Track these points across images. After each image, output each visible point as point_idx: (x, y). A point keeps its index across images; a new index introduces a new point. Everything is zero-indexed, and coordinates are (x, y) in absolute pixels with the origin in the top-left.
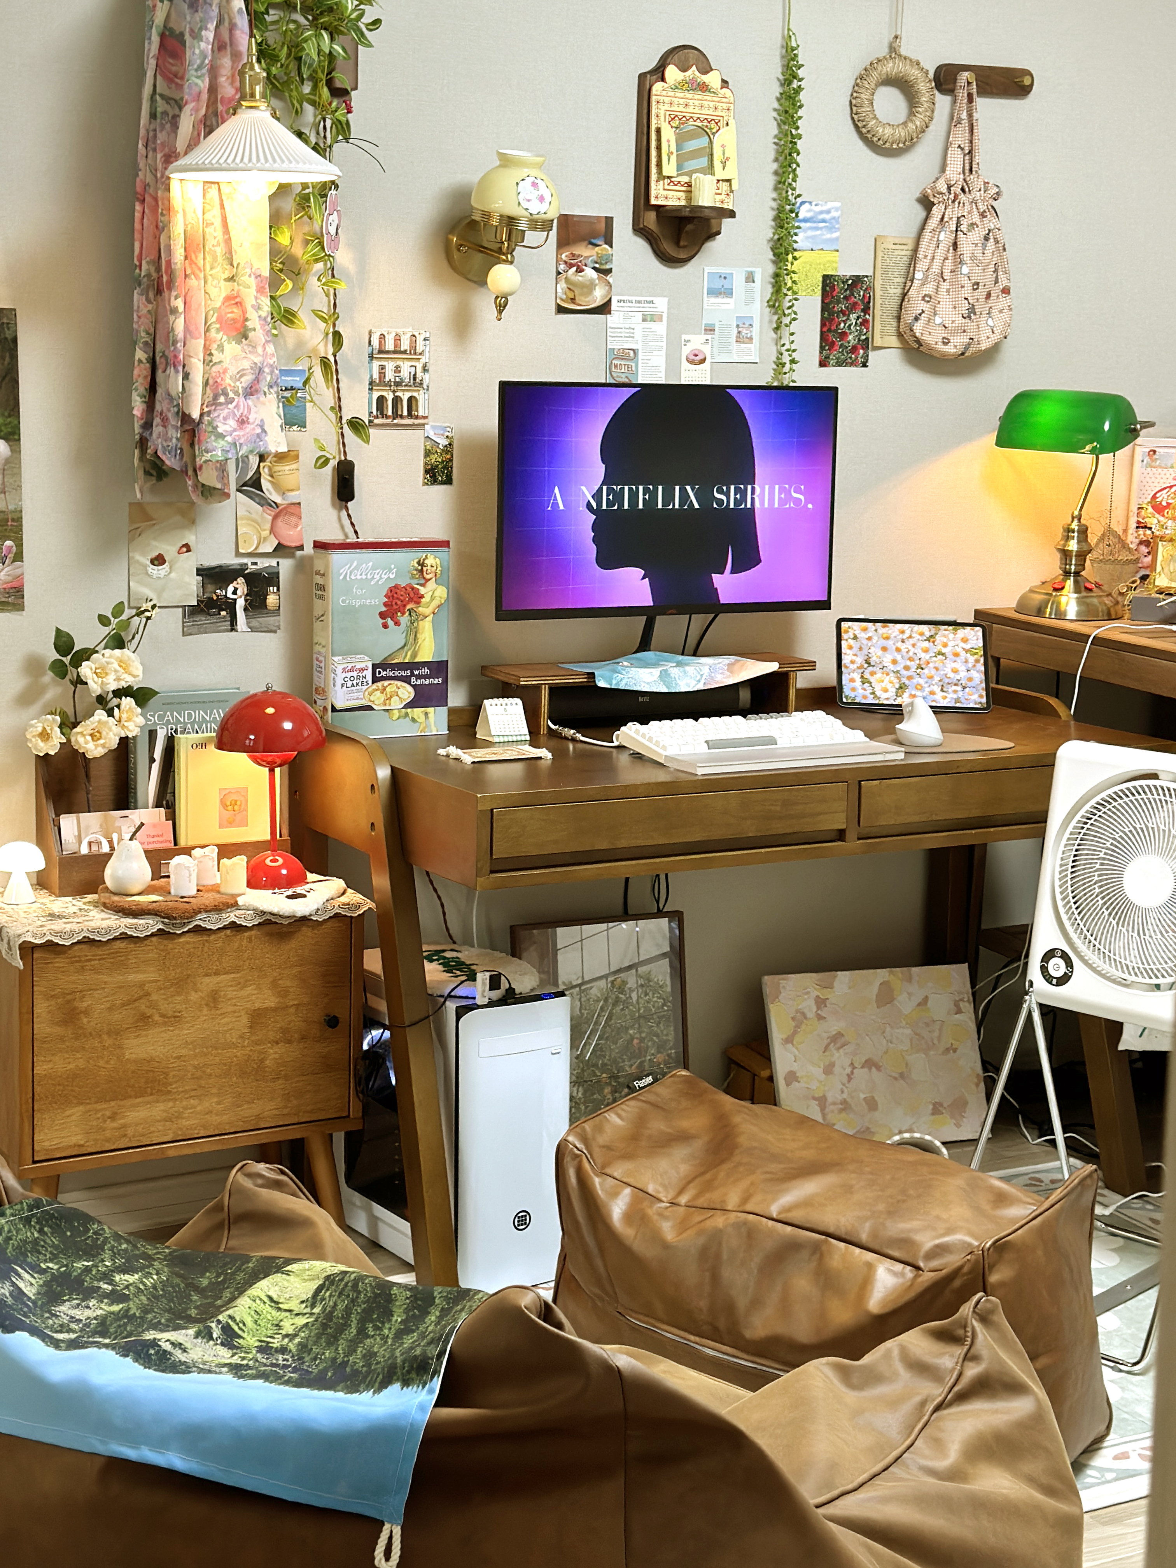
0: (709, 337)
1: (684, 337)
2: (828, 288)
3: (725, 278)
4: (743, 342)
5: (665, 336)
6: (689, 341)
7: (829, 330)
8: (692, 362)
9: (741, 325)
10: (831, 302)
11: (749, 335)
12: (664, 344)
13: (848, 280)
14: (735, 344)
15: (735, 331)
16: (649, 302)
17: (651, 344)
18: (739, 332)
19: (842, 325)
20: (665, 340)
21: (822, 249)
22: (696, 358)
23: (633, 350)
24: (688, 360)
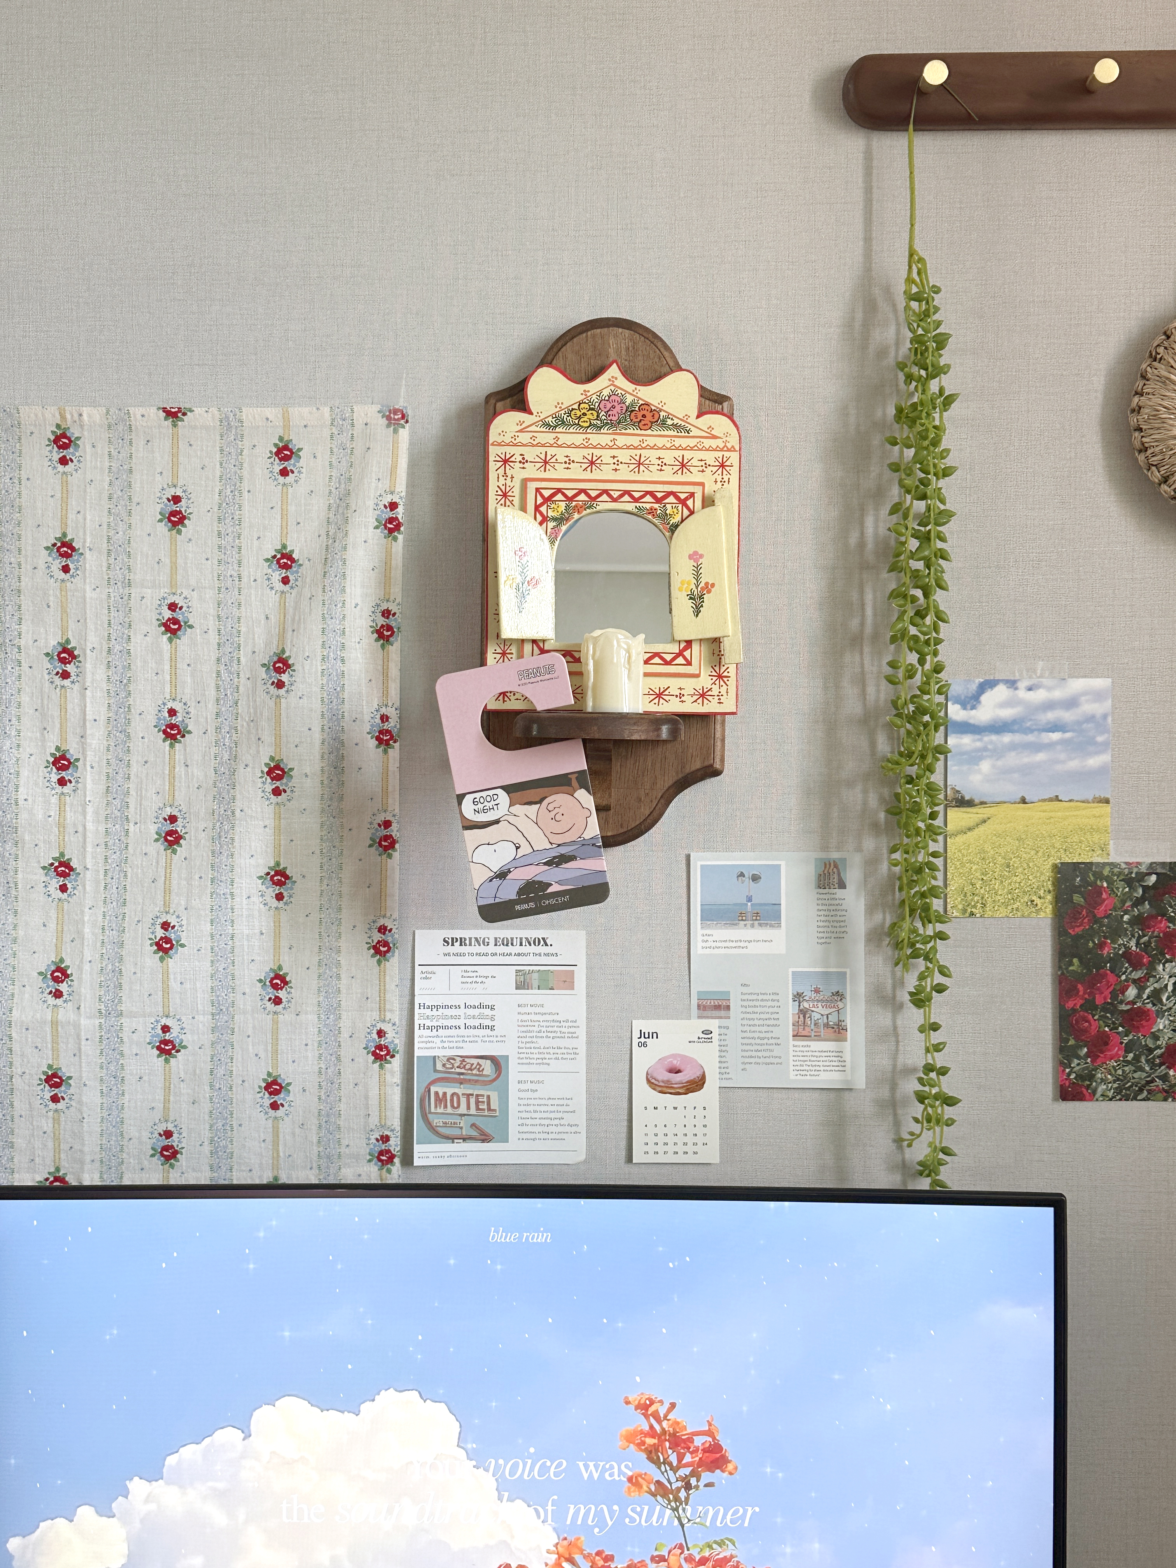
0: (713, 1024)
1: (639, 1025)
2: (1077, 898)
3: (755, 878)
4: (818, 1038)
5: (582, 1022)
6: (655, 1035)
7: (1090, 1006)
8: (664, 1088)
9: (808, 994)
10: (1089, 935)
11: (833, 1019)
12: (581, 1043)
13: (1141, 876)
14: (792, 1043)
15: (790, 1010)
16: (537, 942)
17: (542, 1042)
18: (803, 1012)
19: (1132, 992)
20: (582, 1033)
21: (1057, 799)
22: (678, 1078)
23: (493, 1059)
24: (651, 1082)
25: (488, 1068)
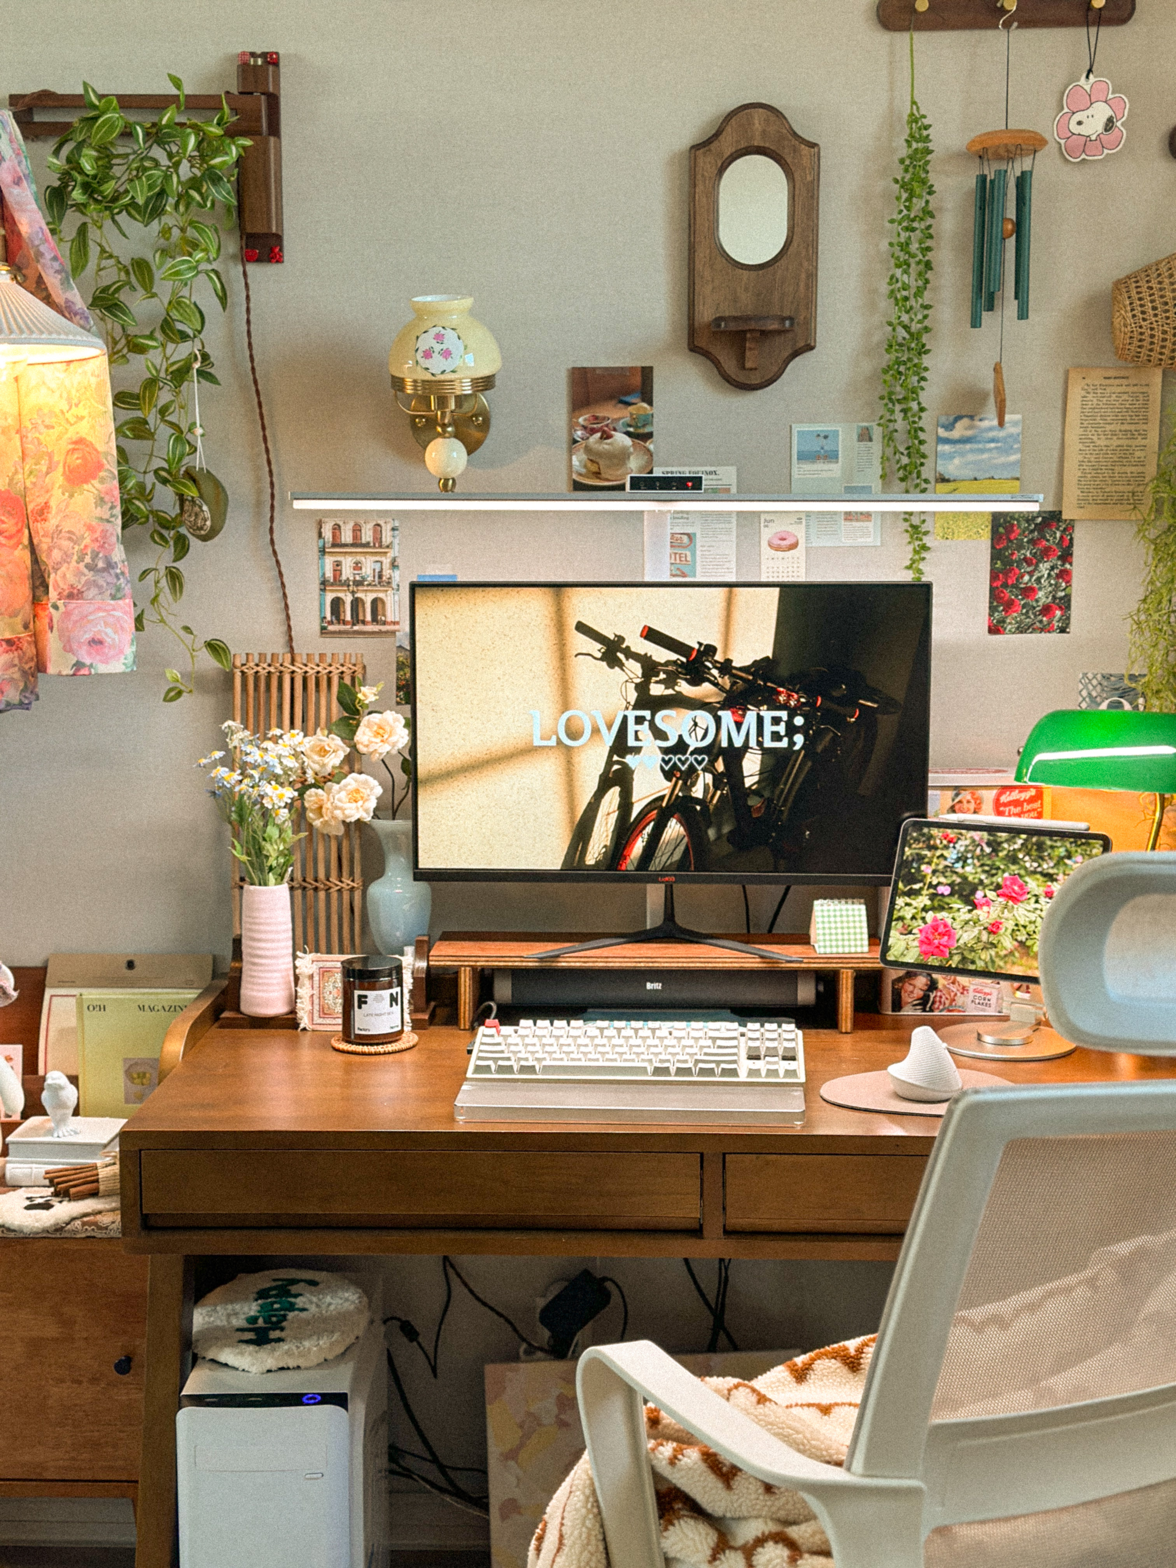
3: (826, 437)
8: (778, 548)
12: (734, 526)
16: (711, 473)
17: (714, 526)
22: (783, 543)
23: (688, 535)
24: (770, 545)
25: (685, 538)
